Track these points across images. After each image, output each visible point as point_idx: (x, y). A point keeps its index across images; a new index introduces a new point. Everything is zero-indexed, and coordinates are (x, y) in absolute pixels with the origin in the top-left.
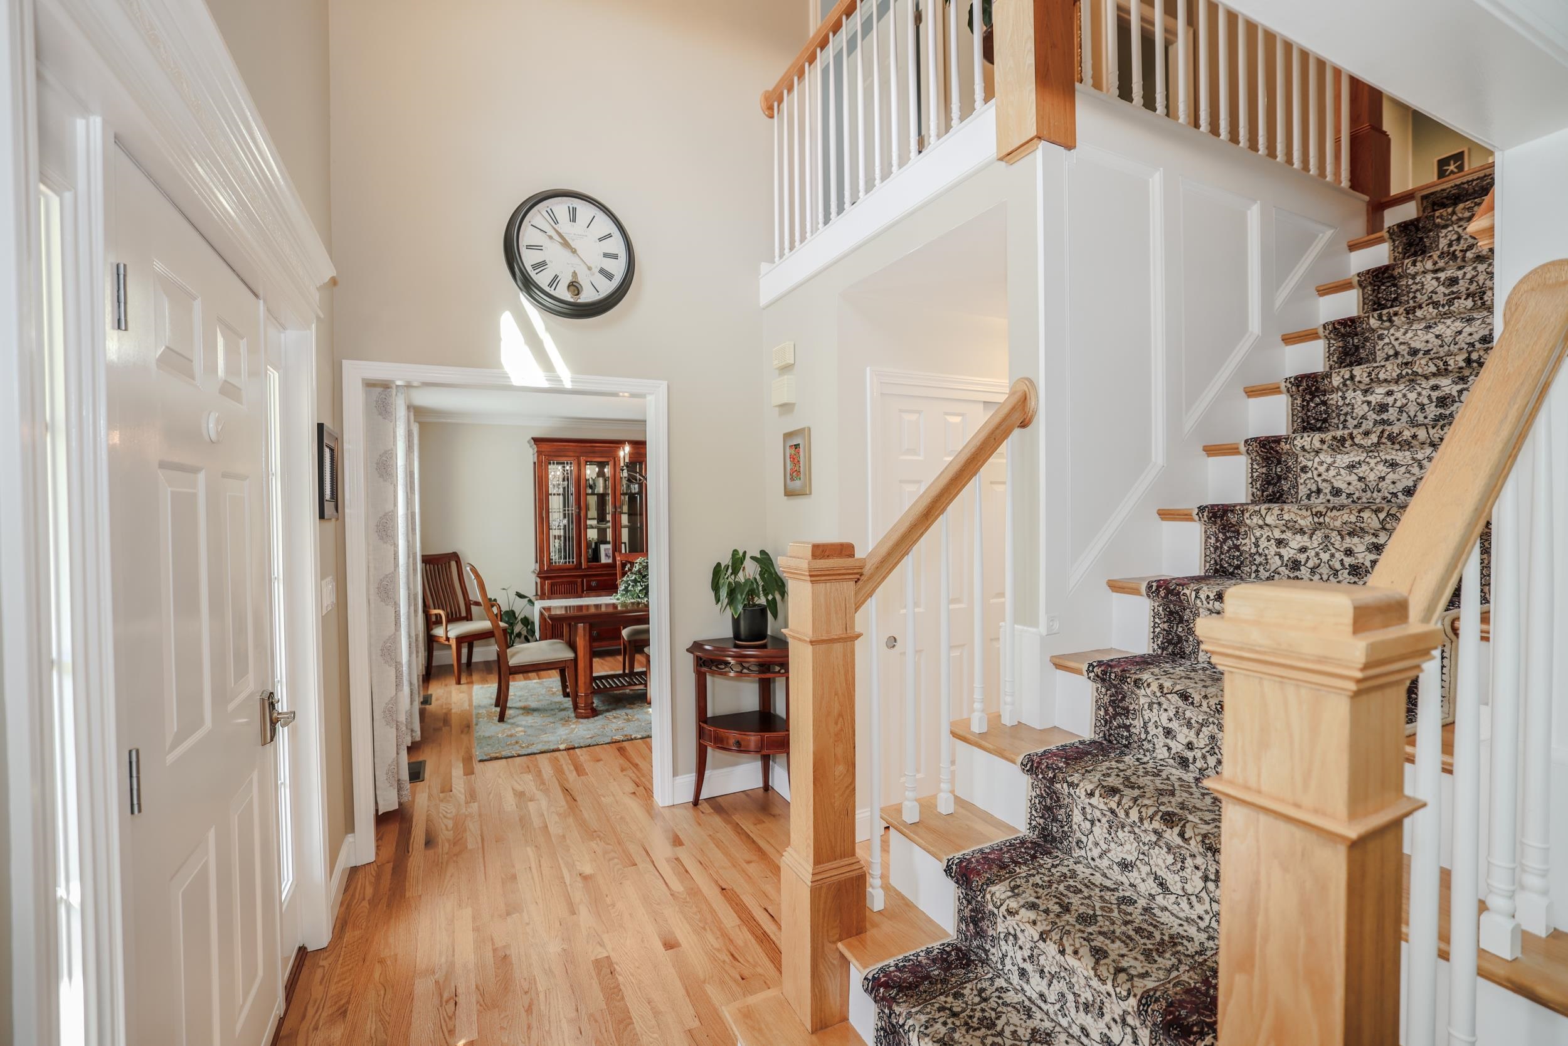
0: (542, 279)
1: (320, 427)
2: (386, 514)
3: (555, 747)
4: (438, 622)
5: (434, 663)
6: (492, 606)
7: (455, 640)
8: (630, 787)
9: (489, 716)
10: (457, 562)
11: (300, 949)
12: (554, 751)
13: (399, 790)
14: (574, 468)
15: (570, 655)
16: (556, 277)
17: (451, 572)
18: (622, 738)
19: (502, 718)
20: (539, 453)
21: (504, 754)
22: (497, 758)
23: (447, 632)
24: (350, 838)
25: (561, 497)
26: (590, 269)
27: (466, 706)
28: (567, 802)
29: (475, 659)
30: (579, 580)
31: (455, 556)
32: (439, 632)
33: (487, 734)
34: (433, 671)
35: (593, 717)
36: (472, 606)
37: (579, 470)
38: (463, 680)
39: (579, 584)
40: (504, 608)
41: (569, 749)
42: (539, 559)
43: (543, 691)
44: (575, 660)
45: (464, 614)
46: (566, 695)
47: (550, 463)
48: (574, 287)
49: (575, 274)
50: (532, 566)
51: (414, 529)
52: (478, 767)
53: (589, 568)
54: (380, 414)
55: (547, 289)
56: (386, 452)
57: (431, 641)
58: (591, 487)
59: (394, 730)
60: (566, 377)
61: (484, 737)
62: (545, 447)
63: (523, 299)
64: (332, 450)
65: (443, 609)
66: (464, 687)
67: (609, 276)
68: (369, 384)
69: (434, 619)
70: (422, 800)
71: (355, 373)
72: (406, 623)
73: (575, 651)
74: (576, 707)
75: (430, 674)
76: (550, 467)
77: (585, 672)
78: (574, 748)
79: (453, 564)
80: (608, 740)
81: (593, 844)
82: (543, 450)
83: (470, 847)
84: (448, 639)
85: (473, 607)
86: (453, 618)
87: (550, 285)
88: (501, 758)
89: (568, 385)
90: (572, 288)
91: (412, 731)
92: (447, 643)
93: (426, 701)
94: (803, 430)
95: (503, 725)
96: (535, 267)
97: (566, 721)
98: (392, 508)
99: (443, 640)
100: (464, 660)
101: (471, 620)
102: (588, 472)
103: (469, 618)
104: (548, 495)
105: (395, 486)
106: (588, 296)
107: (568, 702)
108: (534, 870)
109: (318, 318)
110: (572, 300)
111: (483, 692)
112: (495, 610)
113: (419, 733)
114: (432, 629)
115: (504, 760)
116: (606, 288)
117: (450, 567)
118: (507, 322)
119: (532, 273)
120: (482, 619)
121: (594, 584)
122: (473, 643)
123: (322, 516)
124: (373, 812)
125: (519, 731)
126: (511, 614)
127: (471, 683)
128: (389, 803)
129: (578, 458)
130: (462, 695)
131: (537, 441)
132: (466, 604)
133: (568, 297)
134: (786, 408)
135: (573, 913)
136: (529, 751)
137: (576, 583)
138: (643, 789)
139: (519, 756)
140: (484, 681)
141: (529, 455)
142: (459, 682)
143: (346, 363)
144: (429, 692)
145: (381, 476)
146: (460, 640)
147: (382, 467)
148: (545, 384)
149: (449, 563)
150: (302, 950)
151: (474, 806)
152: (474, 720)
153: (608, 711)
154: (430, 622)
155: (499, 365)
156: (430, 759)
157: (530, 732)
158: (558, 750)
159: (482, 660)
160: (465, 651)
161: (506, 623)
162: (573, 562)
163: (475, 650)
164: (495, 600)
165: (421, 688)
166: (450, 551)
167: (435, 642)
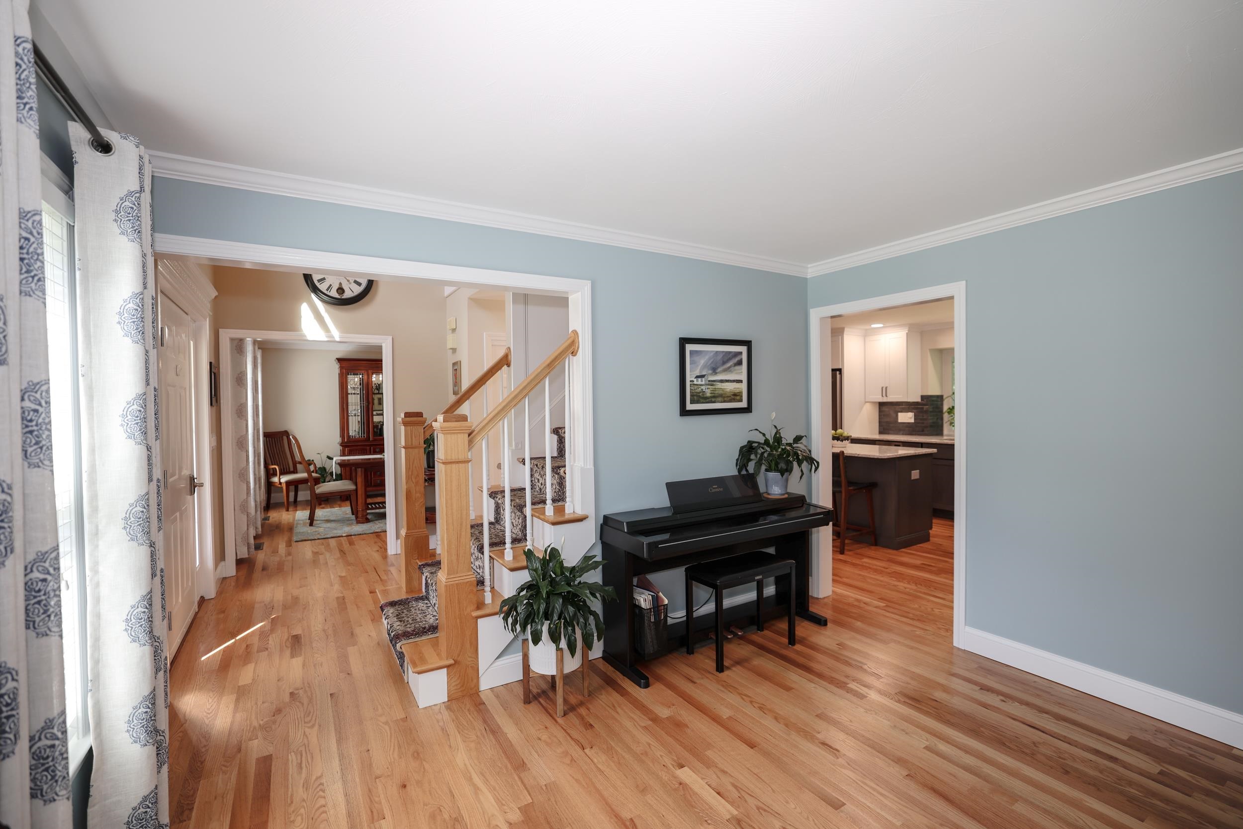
0: (323, 287)
1: (211, 363)
2: (241, 404)
3: (340, 535)
4: (275, 474)
5: (272, 502)
6: (310, 464)
7: (285, 485)
8: (377, 548)
9: (304, 524)
10: (287, 437)
11: (201, 597)
12: (339, 537)
13: (248, 548)
14: (365, 377)
15: (353, 487)
16: (331, 285)
17: (283, 442)
18: (380, 530)
19: (311, 524)
20: (341, 368)
21: (310, 538)
22: (305, 540)
23: (280, 479)
24: (223, 563)
25: (359, 396)
26: (348, 281)
27: (291, 520)
28: (340, 554)
29: (299, 499)
30: (368, 448)
31: (286, 433)
32: (275, 480)
33: (301, 531)
34: (271, 504)
35: (367, 522)
36: (296, 464)
37: (368, 378)
38: (290, 509)
39: (368, 450)
40: (318, 466)
41: (348, 536)
42: (342, 436)
43: (341, 513)
44: (356, 490)
45: (292, 469)
46: (353, 514)
47: (349, 374)
48: (341, 290)
49: (340, 284)
50: (338, 439)
51: (258, 415)
52: (294, 544)
53: (375, 440)
54: (238, 353)
55: (326, 292)
56: (241, 372)
57: (269, 485)
58: (378, 389)
59: (246, 516)
60: (336, 335)
61: (300, 532)
62: (345, 364)
63: (313, 296)
64: (215, 374)
65: (278, 465)
66: (290, 512)
67: (359, 284)
68: (232, 340)
69: (272, 472)
70: (261, 556)
71: (226, 335)
72: (253, 466)
73: (356, 485)
74: (357, 518)
75: (268, 506)
76: (349, 376)
78: (351, 535)
79: (285, 438)
80: (372, 532)
81: (349, 567)
82: (344, 366)
83: (285, 570)
84: (280, 483)
85: (298, 465)
86: (283, 473)
87: (327, 290)
88: (308, 540)
89: (337, 339)
90: (339, 291)
91: (256, 528)
92: (280, 486)
93: (266, 519)
94: (457, 362)
95: (312, 528)
96: (319, 281)
97: (351, 524)
98: (245, 401)
99: (277, 485)
100: (292, 499)
101: (296, 473)
102: (374, 379)
103: (295, 471)
104: (347, 394)
105: (247, 390)
106: (348, 294)
107: (353, 517)
108: (317, 575)
109: (209, 315)
110: (339, 297)
111: (302, 515)
112: (312, 468)
113: (260, 529)
114: (270, 478)
115: (310, 542)
116: (358, 290)
117: (282, 440)
118: (305, 309)
119: (317, 284)
120: (303, 472)
121: (377, 450)
122: (298, 486)
123: (211, 404)
124: (235, 558)
125: (321, 530)
126: (323, 469)
127: (295, 510)
128: (244, 553)
129: (367, 371)
130: (289, 516)
131: (339, 360)
132: (293, 463)
133: (337, 296)
134: (454, 350)
135: (332, 586)
136: (325, 537)
137: (365, 449)
138: (384, 548)
139: (318, 539)
140: (303, 509)
141: (336, 368)
142: (288, 510)
143: (220, 330)
144: (268, 515)
145: (239, 385)
146: (288, 483)
147: (240, 380)
148: (326, 339)
149: (282, 437)
150: (202, 598)
151: (290, 558)
152: (295, 526)
153: (377, 520)
154: (269, 474)
155: (301, 330)
156: (266, 543)
157: (327, 529)
158: (342, 536)
159: (305, 499)
160: (292, 494)
161: (320, 474)
162: (364, 437)
163: (300, 493)
164: (313, 460)
165: (263, 513)
166: (283, 429)
167: (272, 487)
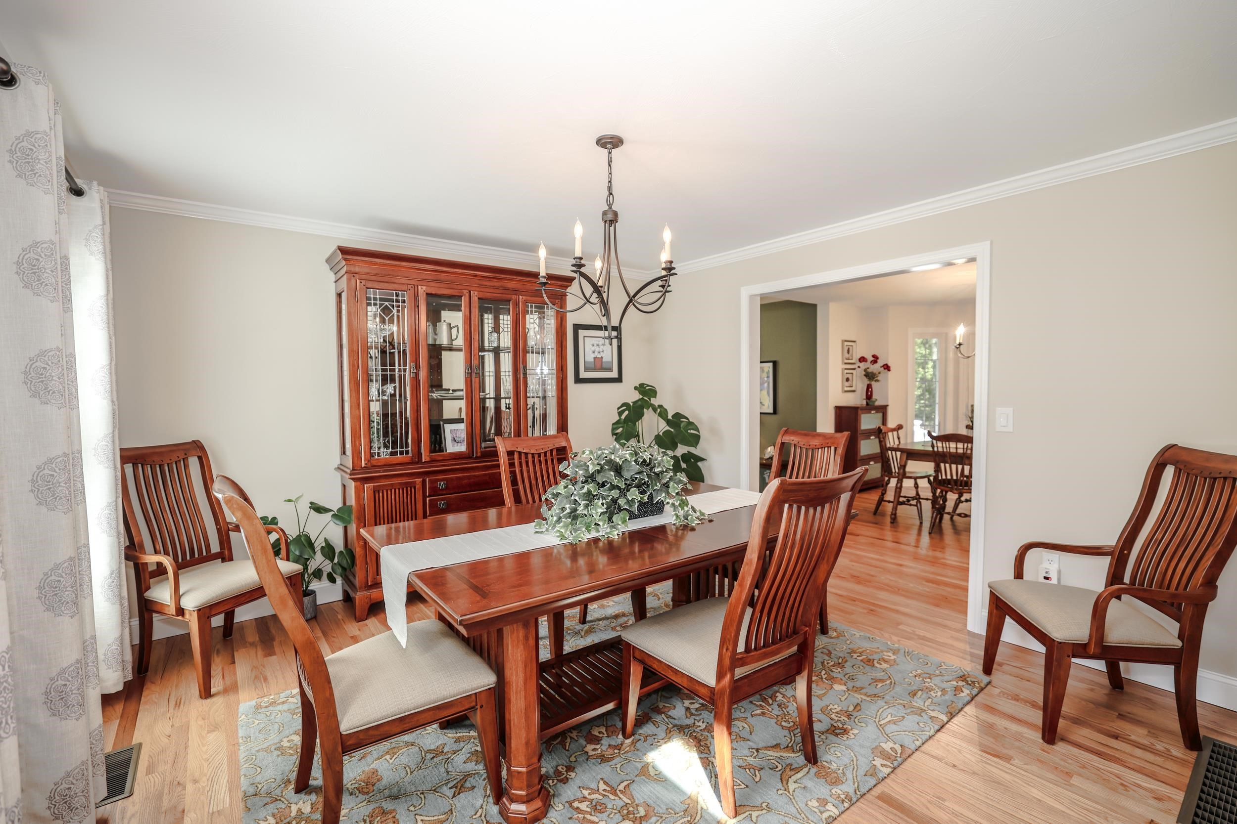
6: (267, 530)
7: (195, 615)
10: (200, 458)
15: (486, 681)
17: (188, 476)
20: (351, 276)
23: (178, 596)
30: (419, 480)
31: (197, 448)
32: (162, 594)
34: (155, 656)
36: (230, 533)
38: (216, 685)
39: (419, 486)
40: (292, 532)
45: (215, 548)
53: (432, 461)
57: (146, 610)
62: (362, 266)
65: (169, 549)
66: (217, 704)
69: (150, 574)
73: (499, 669)
77: (527, 718)
79: (194, 462)
82: (357, 269)
84: (181, 611)
86: (191, 563)
92: (179, 614)
99: (170, 611)
101: (231, 559)
103: (225, 559)
114: (148, 593)
117: (186, 466)
121: (441, 485)
126: (305, 542)
127: (231, 689)
132: (219, 531)
137: (413, 485)
140: (260, 678)
146: (207, 611)
149: (185, 461)
154: (142, 574)
162: (407, 452)
166: (187, 437)
167: (156, 617)
